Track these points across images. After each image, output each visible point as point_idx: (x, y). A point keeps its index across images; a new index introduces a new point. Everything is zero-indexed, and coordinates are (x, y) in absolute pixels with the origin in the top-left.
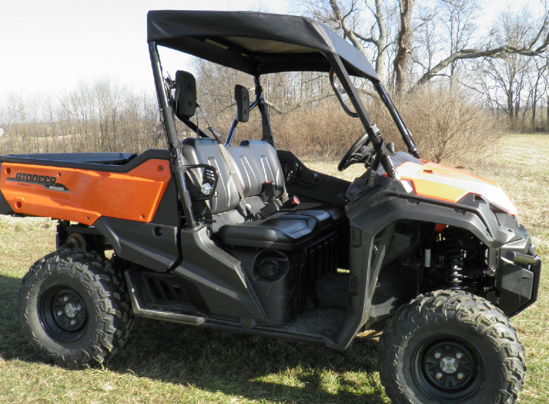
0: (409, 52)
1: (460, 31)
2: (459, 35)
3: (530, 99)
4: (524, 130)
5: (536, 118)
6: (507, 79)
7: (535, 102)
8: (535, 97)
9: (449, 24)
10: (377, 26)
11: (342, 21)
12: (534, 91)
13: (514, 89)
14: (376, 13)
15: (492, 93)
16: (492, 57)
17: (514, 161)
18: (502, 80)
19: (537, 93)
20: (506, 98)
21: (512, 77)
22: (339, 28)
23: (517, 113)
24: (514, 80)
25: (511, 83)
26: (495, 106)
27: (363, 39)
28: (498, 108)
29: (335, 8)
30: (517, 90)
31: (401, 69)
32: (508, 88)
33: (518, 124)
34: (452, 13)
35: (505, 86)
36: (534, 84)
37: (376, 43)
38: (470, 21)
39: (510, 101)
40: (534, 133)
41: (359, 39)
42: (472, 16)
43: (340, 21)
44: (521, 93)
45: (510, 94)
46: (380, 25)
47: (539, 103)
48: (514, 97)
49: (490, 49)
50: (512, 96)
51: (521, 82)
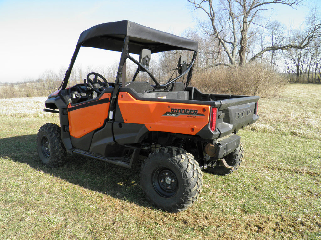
0: (245, 48)
1: (276, 39)
2: (276, 41)
3: (307, 69)
4: (303, 82)
5: (310, 77)
6: (297, 60)
7: (309, 70)
8: (309, 68)
9: (271, 36)
10: (233, 37)
11: (218, 35)
12: (309, 65)
13: (300, 64)
14: (233, 31)
15: (290, 66)
16: (283, 50)
17: (293, 95)
18: (295, 60)
19: (311, 66)
20: (296, 68)
21: (299, 59)
22: (216, 38)
23: (301, 74)
24: (300, 60)
25: (298, 62)
26: (291, 72)
27: (227, 42)
28: (292, 73)
29: (215, 29)
30: (301, 65)
31: (242, 55)
32: (297, 64)
33: (302, 80)
34: (273, 31)
35: (296, 63)
36: (309, 62)
37: (232, 44)
38: (281, 34)
39: (298, 70)
40: (307, 84)
41: (225, 43)
42: (282, 32)
43: (216, 35)
44: (303, 66)
45: (298, 66)
46: (234, 37)
47: (311, 70)
48: (300, 68)
49: (282, 46)
50: (299, 67)
51: (303, 61)
